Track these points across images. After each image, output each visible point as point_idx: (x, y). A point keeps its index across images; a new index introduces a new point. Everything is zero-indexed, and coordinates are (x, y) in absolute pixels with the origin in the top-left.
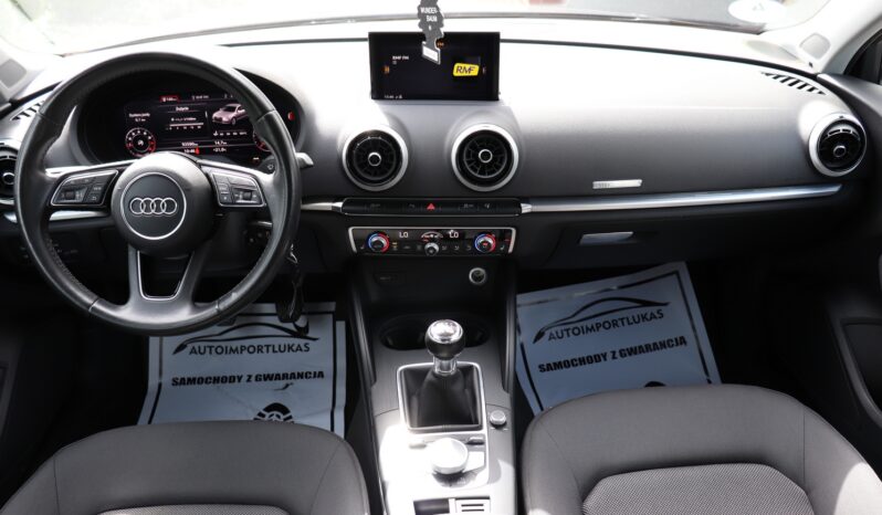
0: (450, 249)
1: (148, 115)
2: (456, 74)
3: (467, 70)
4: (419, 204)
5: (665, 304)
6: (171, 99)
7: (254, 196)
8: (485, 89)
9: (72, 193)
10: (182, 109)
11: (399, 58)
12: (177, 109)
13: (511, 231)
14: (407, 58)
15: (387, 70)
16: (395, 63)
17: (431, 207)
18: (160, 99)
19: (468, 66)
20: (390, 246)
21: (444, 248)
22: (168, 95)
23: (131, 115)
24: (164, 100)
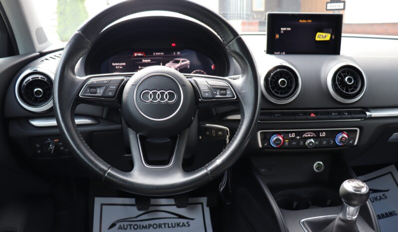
0: (321, 143)
1: (124, 64)
2: (317, 39)
3: (323, 37)
4: (305, 114)
5: (387, 191)
6: (140, 54)
7: (229, 92)
8: (333, 48)
9: (95, 90)
10: (146, 61)
11: (285, 29)
12: (143, 61)
13: (356, 131)
14: (289, 29)
15: (277, 36)
16: (282, 32)
17: (313, 115)
18: (133, 54)
19: (324, 34)
20: (284, 142)
21: (317, 143)
22: (138, 52)
23: (113, 64)
24: (136, 55)
